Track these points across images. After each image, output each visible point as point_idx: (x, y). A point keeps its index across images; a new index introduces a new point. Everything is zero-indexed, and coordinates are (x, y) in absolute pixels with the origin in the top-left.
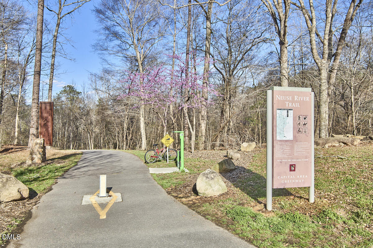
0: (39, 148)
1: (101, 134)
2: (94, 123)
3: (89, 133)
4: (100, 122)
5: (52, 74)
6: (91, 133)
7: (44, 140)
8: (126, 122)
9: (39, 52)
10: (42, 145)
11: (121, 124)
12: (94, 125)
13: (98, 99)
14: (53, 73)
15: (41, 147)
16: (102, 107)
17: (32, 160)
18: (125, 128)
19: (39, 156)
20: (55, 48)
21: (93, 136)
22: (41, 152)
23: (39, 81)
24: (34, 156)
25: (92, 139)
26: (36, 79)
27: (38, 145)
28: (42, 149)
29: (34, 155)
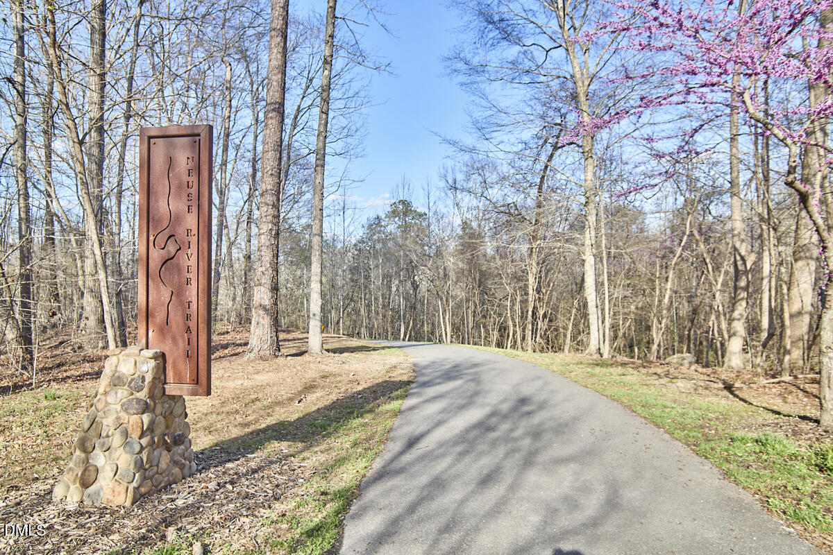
0: (125, 407)
1: (468, 301)
2: (452, 275)
3: (441, 299)
4: (466, 272)
5: (324, 116)
6: (444, 299)
7: (161, 357)
8: (534, 270)
9: (279, 39)
10: (146, 390)
11: (520, 278)
12: (452, 280)
13: (459, 222)
14: (327, 114)
15: (139, 400)
16: (470, 240)
17: (85, 484)
18: (531, 287)
19: (125, 459)
20: (332, 36)
21: (450, 308)
22: (135, 435)
23: (279, 133)
24: (99, 459)
25: (448, 313)
26: (271, 126)
27: (122, 393)
28: (146, 418)
29: (97, 451)
